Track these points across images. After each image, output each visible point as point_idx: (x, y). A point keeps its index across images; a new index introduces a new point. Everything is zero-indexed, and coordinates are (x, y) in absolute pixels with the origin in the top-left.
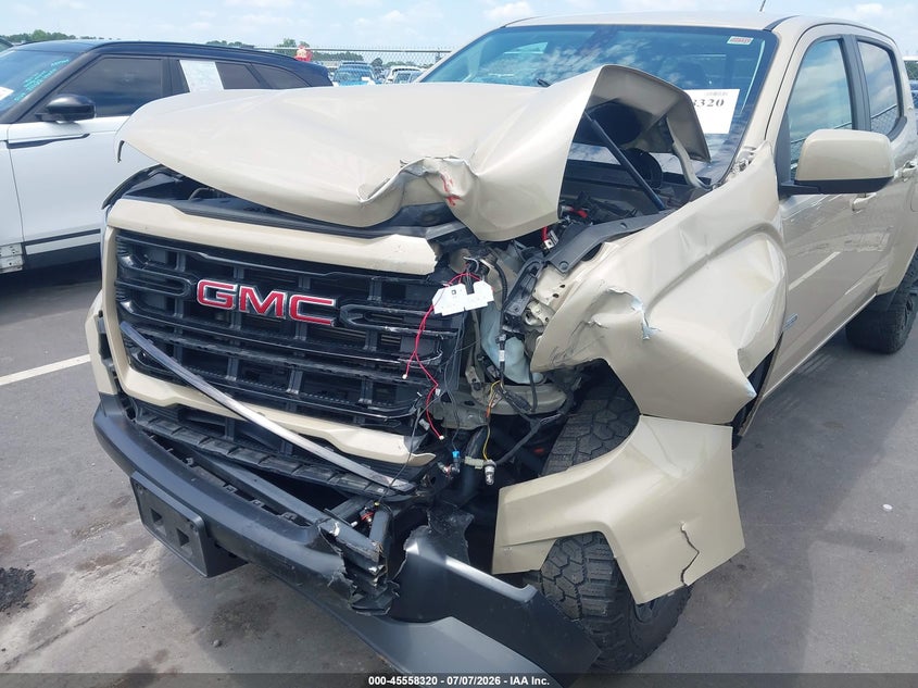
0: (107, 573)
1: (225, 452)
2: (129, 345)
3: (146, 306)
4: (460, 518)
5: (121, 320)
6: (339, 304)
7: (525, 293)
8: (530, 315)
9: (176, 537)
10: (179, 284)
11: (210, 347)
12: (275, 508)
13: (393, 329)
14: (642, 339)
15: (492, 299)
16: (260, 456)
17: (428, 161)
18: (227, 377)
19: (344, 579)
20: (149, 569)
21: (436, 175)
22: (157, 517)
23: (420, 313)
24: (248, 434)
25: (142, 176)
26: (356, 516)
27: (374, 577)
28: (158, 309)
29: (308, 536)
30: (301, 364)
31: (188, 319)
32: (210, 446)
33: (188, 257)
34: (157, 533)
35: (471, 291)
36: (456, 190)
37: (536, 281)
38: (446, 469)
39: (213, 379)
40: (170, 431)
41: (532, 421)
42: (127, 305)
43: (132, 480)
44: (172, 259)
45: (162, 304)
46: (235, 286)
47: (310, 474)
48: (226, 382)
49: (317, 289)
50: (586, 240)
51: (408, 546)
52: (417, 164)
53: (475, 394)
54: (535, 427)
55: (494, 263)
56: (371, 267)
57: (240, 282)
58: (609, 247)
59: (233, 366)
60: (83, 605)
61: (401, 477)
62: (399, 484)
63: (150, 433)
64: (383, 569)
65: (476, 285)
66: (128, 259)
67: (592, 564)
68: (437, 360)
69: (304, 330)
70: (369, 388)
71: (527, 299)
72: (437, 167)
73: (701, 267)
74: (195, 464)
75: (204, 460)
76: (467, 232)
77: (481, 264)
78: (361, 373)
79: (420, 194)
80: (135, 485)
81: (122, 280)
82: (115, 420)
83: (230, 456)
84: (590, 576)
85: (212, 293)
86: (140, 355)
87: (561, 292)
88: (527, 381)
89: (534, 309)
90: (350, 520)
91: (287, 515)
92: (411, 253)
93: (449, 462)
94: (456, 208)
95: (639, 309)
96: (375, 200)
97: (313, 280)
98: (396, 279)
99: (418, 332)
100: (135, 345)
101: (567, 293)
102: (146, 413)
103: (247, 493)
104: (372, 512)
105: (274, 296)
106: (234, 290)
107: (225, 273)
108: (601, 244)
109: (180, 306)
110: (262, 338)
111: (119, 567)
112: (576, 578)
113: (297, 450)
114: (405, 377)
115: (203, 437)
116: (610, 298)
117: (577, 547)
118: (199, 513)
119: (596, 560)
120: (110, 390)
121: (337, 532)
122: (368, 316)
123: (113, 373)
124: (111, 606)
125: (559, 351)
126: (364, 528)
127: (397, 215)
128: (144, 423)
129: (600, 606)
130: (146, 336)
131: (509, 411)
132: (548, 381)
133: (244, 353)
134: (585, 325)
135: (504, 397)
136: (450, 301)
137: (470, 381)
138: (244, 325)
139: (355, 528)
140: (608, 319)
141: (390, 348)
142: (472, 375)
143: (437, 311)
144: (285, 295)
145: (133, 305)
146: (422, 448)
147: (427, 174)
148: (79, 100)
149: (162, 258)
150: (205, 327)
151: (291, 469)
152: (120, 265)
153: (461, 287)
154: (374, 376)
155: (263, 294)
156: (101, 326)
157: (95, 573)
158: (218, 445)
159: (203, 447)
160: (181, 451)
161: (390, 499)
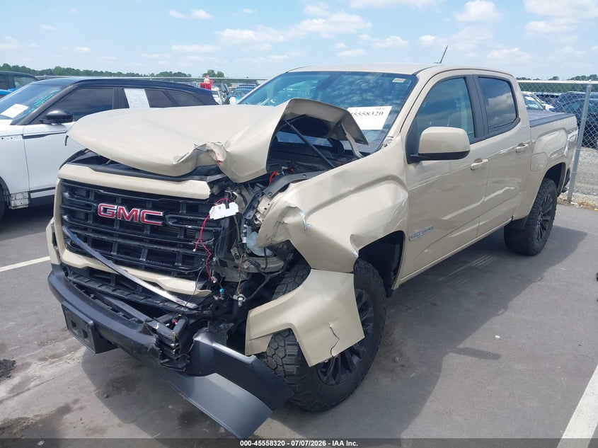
0: (53, 363)
1: (109, 291)
2: (66, 237)
3: (75, 218)
4: (226, 325)
5: (62, 224)
6: (165, 214)
7: (254, 208)
8: (256, 220)
9: (82, 334)
10: (90, 206)
11: (104, 237)
12: (128, 316)
13: (190, 227)
14: (304, 229)
15: (238, 211)
16: (127, 293)
17: (209, 144)
18: (112, 253)
19: (155, 348)
20: (76, 361)
21: (212, 151)
22: (74, 325)
23: (203, 219)
24: (122, 282)
25: (81, 153)
26: (170, 321)
27: (173, 349)
28: (81, 219)
29: (141, 328)
30: (146, 245)
31: (94, 224)
32: (103, 289)
33: (95, 193)
34: (74, 333)
35: (228, 207)
36: (220, 158)
37: (259, 202)
38: (216, 298)
39: (104, 254)
40: (84, 282)
41: (266, 275)
42: (65, 217)
43: (62, 305)
44: (88, 193)
45: (82, 216)
46: (116, 207)
47: (149, 302)
48: (111, 255)
49: (155, 207)
50: (282, 182)
51: (196, 337)
52: (202, 146)
53: (236, 261)
54: (268, 278)
55: (240, 194)
56: (179, 196)
57: (119, 204)
58: (292, 185)
59: (115, 247)
60: (39, 377)
61: (190, 302)
62: (190, 305)
63: (74, 283)
64: (179, 345)
65: (230, 204)
66: (67, 194)
67: (289, 347)
68: (211, 242)
69: (149, 228)
70: (180, 258)
71: (255, 211)
72: (212, 147)
73: (346, 196)
74: (94, 298)
75: (99, 295)
76: (227, 179)
77: (233, 194)
78: (175, 250)
79: (205, 161)
80: (64, 308)
81: (64, 205)
82: (59, 278)
83: (113, 293)
84: (288, 353)
85: (105, 210)
86: (71, 243)
87: (268, 207)
88: (263, 255)
89: (258, 216)
90: (166, 323)
91: (134, 319)
92: (198, 189)
93: (218, 294)
94: (221, 166)
95: (303, 215)
96: (181, 163)
97: (154, 203)
98: (192, 202)
99: (202, 228)
100: (68, 238)
101: (270, 208)
102: (74, 274)
103: (117, 309)
104: (178, 319)
105: (134, 211)
106: (116, 208)
107: (112, 200)
108: (289, 184)
109: (91, 217)
110: (128, 233)
111: (61, 360)
112: (282, 355)
113: (145, 290)
114: (194, 250)
115: (100, 284)
116: (290, 210)
117: (282, 338)
118: (92, 319)
119: (290, 345)
120: (57, 263)
121: (157, 328)
122: (180, 220)
123: (58, 253)
124: (54, 378)
125: (268, 236)
126: (172, 327)
127: (194, 171)
128: (71, 278)
129: (292, 369)
130: (74, 233)
131: (255, 271)
132: (275, 255)
133: (119, 240)
134: (280, 223)
135: (252, 263)
136: (219, 212)
137: (233, 254)
138: (121, 227)
139: (168, 327)
140: (289, 220)
141: (189, 236)
142: (234, 251)
143: (211, 218)
144: (139, 210)
145: (69, 217)
146: (204, 288)
147: (208, 151)
148: (66, 112)
149: (84, 194)
150: (102, 228)
151: (141, 299)
152: (63, 198)
153: (223, 206)
154: (181, 251)
155: (129, 210)
156: (53, 228)
157: (48, 362)
158: (107, 288)
159: (99, 289)
160: (88, 291)
161: (187, 313)
